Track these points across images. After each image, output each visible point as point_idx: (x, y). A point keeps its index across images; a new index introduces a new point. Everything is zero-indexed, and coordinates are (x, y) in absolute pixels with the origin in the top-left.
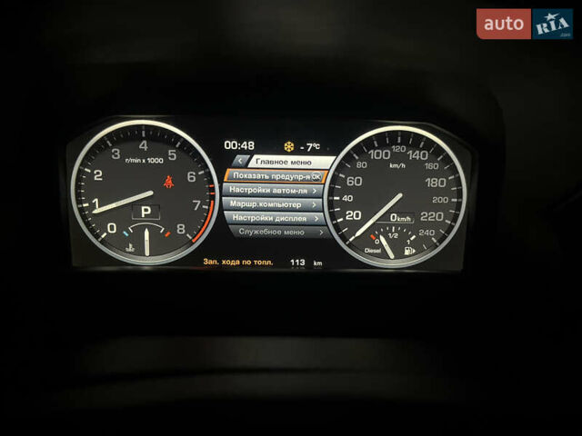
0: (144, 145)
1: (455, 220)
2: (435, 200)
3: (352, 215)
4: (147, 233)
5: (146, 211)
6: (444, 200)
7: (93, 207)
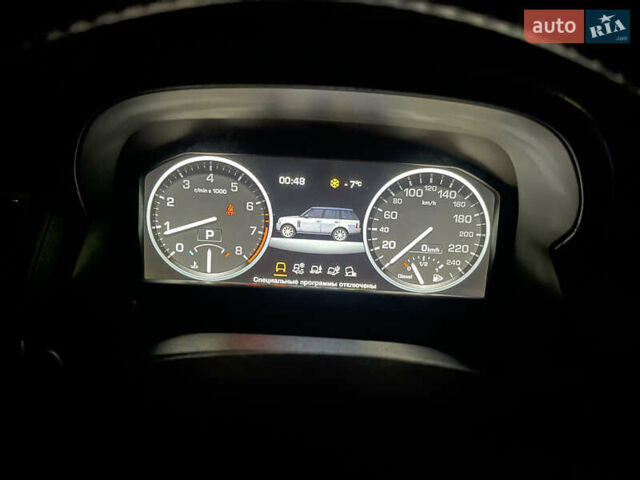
0: (210, 178)
1: (479, 252)
2: (462, 234)
3: (388, 244)
4: (209, 253)
5: (210, 234)
6: (470, 234)
7: (164, 228)
